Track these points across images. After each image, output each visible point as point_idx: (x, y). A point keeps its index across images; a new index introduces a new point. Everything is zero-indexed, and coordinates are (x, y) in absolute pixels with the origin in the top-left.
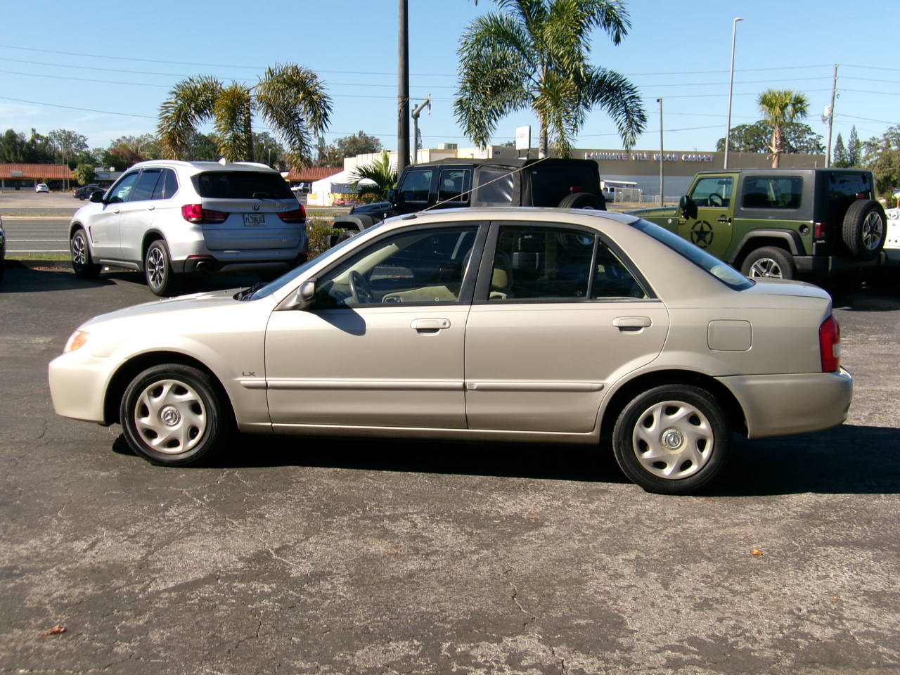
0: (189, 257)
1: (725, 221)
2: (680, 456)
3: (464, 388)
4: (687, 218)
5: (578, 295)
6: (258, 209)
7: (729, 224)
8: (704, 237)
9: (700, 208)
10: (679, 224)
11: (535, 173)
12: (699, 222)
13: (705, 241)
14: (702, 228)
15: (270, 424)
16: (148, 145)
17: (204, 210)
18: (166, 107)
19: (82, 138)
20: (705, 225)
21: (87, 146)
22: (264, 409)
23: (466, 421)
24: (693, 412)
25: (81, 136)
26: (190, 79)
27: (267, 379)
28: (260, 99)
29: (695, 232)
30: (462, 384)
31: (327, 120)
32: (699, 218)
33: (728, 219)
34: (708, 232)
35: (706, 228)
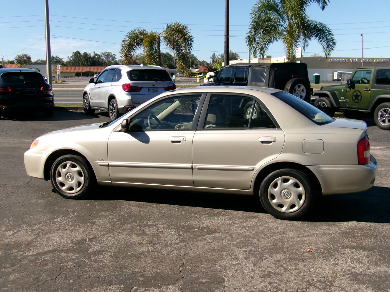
0: (125, 106)
1: (367, 90)
2: (290, 202)
3: (192, 168)
4: (350, 89)
5: (244, 126)
6: (155, 85)
7: (369, 92)
8: (358, 98)
9: (356, 85)
10: (347, 92)
11: (276, 69)
12: (356, 91)
13: (358, 100)
14: (357, 94)
15: (111, 182)
16: (141, 58)
17: (131, 86)
18: (124, 42)
19: (114, 55)
20: (358, 93)
21: (116, 58)
22: (107, 175)
23: (193, 183)
24: (296, 182)
25: (114, 54)
26: (135, 30)
27: (109, 162)
28: (165, 38)
29: (354, 95)
30: (191, 166)
31: (192, 46)
32: (355, 90)
33: (368, 90)
34: (360, 96)
35: (359, 94)
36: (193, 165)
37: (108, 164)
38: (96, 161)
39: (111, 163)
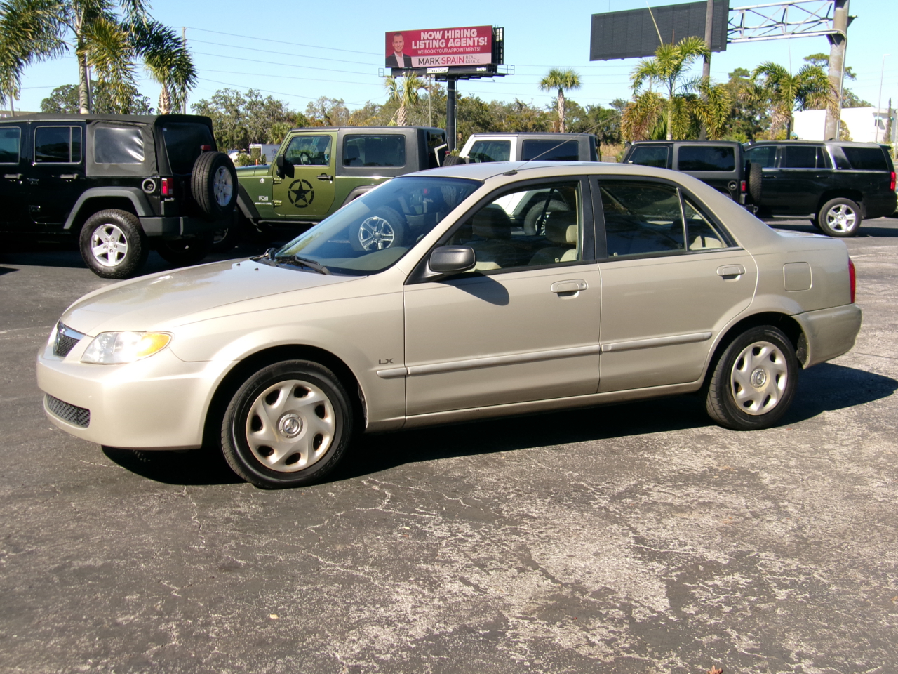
1: (327, 179)
2: (764, 392)
3: (599, 351)
4: (283, 177)
7: (331, 182)
8: (304, 196)
9: (296, 167)
10: (274, 183)
12: (298, 181)
13: (305, 200)
14: (301, 187)
15: (403, 417)
20: (303, 184)
23: (598, 386)
24: (773, 350)
27: (407, 365)
29: (294, 191)
30: (597, 347)
32: (296, 178)
33: (330, 177)
34: (308, 191)
35: (305, 187)
36: (602, 343)
37: (406, 370)
38: (372, 366)
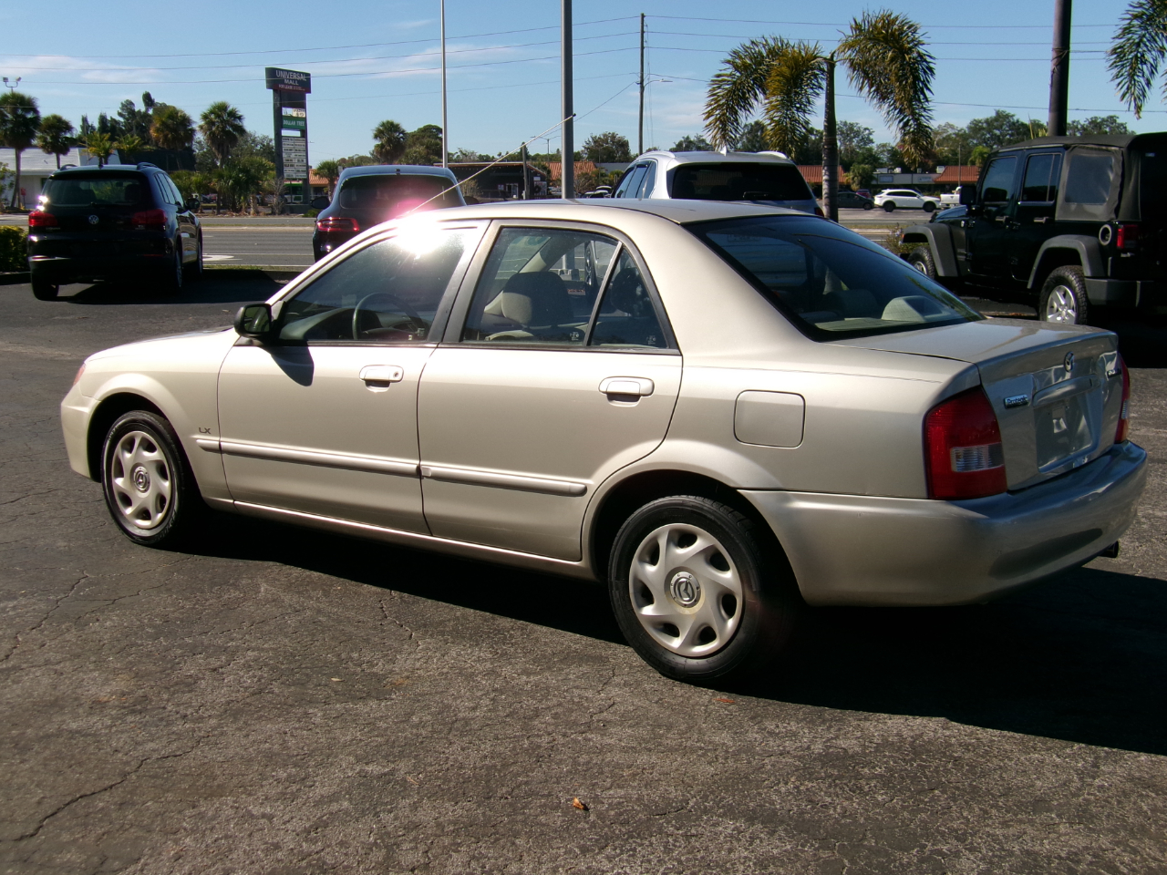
2: (695, 618)
3: (418, 473)
5: (573, 339)
15: (232, 501)
18: (718, 81)
19: (867, 132)
22: (222, 481)
23: (425, 522)
25: (866, 129)
27: (222, 439)
30: (415, 467)
36: (422, 463)
37: (220, 445)
38: (194, 433)
39: (229, 443)
